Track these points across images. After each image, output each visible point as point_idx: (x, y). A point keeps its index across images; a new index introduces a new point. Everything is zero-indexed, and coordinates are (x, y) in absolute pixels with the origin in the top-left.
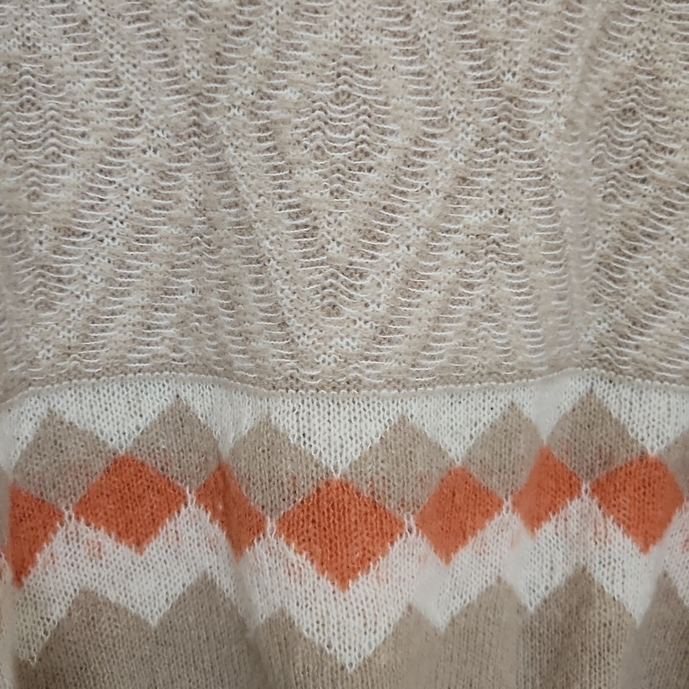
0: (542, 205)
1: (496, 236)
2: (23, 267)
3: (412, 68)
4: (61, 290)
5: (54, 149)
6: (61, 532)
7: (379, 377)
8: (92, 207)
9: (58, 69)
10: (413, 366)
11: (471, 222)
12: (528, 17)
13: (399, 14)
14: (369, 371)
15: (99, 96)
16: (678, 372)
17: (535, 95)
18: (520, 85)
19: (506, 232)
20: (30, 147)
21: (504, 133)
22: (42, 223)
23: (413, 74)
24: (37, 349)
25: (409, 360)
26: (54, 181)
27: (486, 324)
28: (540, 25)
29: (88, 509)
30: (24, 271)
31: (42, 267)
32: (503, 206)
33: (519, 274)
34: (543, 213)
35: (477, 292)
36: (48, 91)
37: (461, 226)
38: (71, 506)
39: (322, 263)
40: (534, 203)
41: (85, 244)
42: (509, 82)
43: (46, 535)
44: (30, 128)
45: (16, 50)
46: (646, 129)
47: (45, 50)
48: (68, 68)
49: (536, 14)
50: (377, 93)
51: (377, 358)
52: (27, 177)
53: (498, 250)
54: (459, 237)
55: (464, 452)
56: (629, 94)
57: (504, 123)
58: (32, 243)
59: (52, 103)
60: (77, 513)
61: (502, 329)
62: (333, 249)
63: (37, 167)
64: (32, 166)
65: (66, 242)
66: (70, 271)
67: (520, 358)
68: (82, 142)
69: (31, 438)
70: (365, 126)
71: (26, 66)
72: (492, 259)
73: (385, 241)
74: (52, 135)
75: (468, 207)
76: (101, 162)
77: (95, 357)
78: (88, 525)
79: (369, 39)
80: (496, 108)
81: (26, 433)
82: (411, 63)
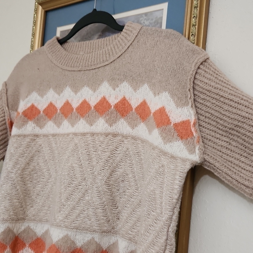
0: (99, 197)
1: (90, 202)
2: (29, 199)
3: (80, 170)
4: (35, 205)
5: (39, 181)
6: (25, 249)
7: (64, 225)
8: (42, 191)
9: (42, 168)
10: (71, 224)
11: (87, 199)
12: (99, 162)
13: (79, 161)
14: (62, 224)
15: (47, 172)
16: (128, 237)
17: (99, 176)
18: (97, 174)
19: (92, 201)
20: (35, 180)
21: (94, 183)
22: (34, 193)
23: (80, 171)
24: (29, 214)
25: (70, 223)
26: (38, 186)
27: (87, 219)
28: (101, 163)
29: (31, 246)
30: (29, 200)
31: (33, 200)
32: (92, 196)
33: (93, 210)
34: (99, 198)
35: (85, 212)
36: (39, 171)
37: (85, 199)
38: (28, 244)
39: (61, 203)
40: (97, 196)
41: (40, 197)
42: (96, 173)
43: (22, 248)
44: (36, 177)
45: (36, 165)
46: (126, 184)
47: (40, 165)
48: (43, 168)
49: (100, 161)
50: (74, 174)
51: (65, 222)
52: (34, 185)
53: (90, 204)
54: (84, 201)
55: (81, 245)
56: (122, 177)
57: (94, 181)
58: (32, 196)
59: (40, 173)
60: (29, 246)
61: (90, 221)
62: (63, 200)
63: (36, 183)
64: (35, 183)
65: (38, 197)
66: (37, 201)
67: (94, 228)
68: (43, 180)
69: (23, 230)
70: (70, 180)
71: (37, 167)
72: (89, 206)
73: (70, 200)
74: (39, 178)
75: (86, 196)
76: (45, 183)
77: (38, 217)
78: (30, 249)
79: (74, 165)
80: (93, 178)
81: (23, 228)
82: (80, 169)
